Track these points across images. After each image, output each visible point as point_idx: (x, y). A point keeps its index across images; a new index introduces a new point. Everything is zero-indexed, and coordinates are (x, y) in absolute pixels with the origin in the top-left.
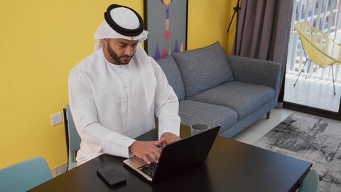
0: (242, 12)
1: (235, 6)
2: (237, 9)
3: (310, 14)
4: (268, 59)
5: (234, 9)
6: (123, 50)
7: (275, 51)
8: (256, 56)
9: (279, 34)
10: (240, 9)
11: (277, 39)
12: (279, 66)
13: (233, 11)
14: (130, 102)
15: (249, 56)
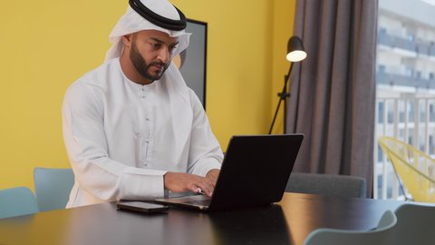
0: (292, 101)
1: (281, 91)
2: (284, 96)
3: (402, 119)
4: (341, 172)
5: (279, 95)
6: (155, 53)
7: (353, 161)
8: (321, 170)
9: (356, 132)
10: (289, 95)
11: (355, 142)
12: (362, 182)
13: (276, 99)
14: (151, 143)
15: (309, 171)
